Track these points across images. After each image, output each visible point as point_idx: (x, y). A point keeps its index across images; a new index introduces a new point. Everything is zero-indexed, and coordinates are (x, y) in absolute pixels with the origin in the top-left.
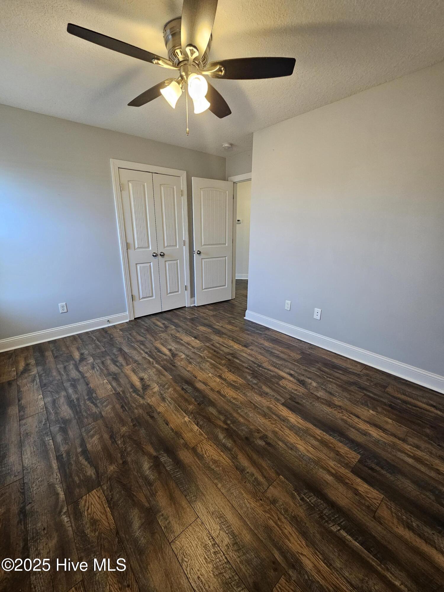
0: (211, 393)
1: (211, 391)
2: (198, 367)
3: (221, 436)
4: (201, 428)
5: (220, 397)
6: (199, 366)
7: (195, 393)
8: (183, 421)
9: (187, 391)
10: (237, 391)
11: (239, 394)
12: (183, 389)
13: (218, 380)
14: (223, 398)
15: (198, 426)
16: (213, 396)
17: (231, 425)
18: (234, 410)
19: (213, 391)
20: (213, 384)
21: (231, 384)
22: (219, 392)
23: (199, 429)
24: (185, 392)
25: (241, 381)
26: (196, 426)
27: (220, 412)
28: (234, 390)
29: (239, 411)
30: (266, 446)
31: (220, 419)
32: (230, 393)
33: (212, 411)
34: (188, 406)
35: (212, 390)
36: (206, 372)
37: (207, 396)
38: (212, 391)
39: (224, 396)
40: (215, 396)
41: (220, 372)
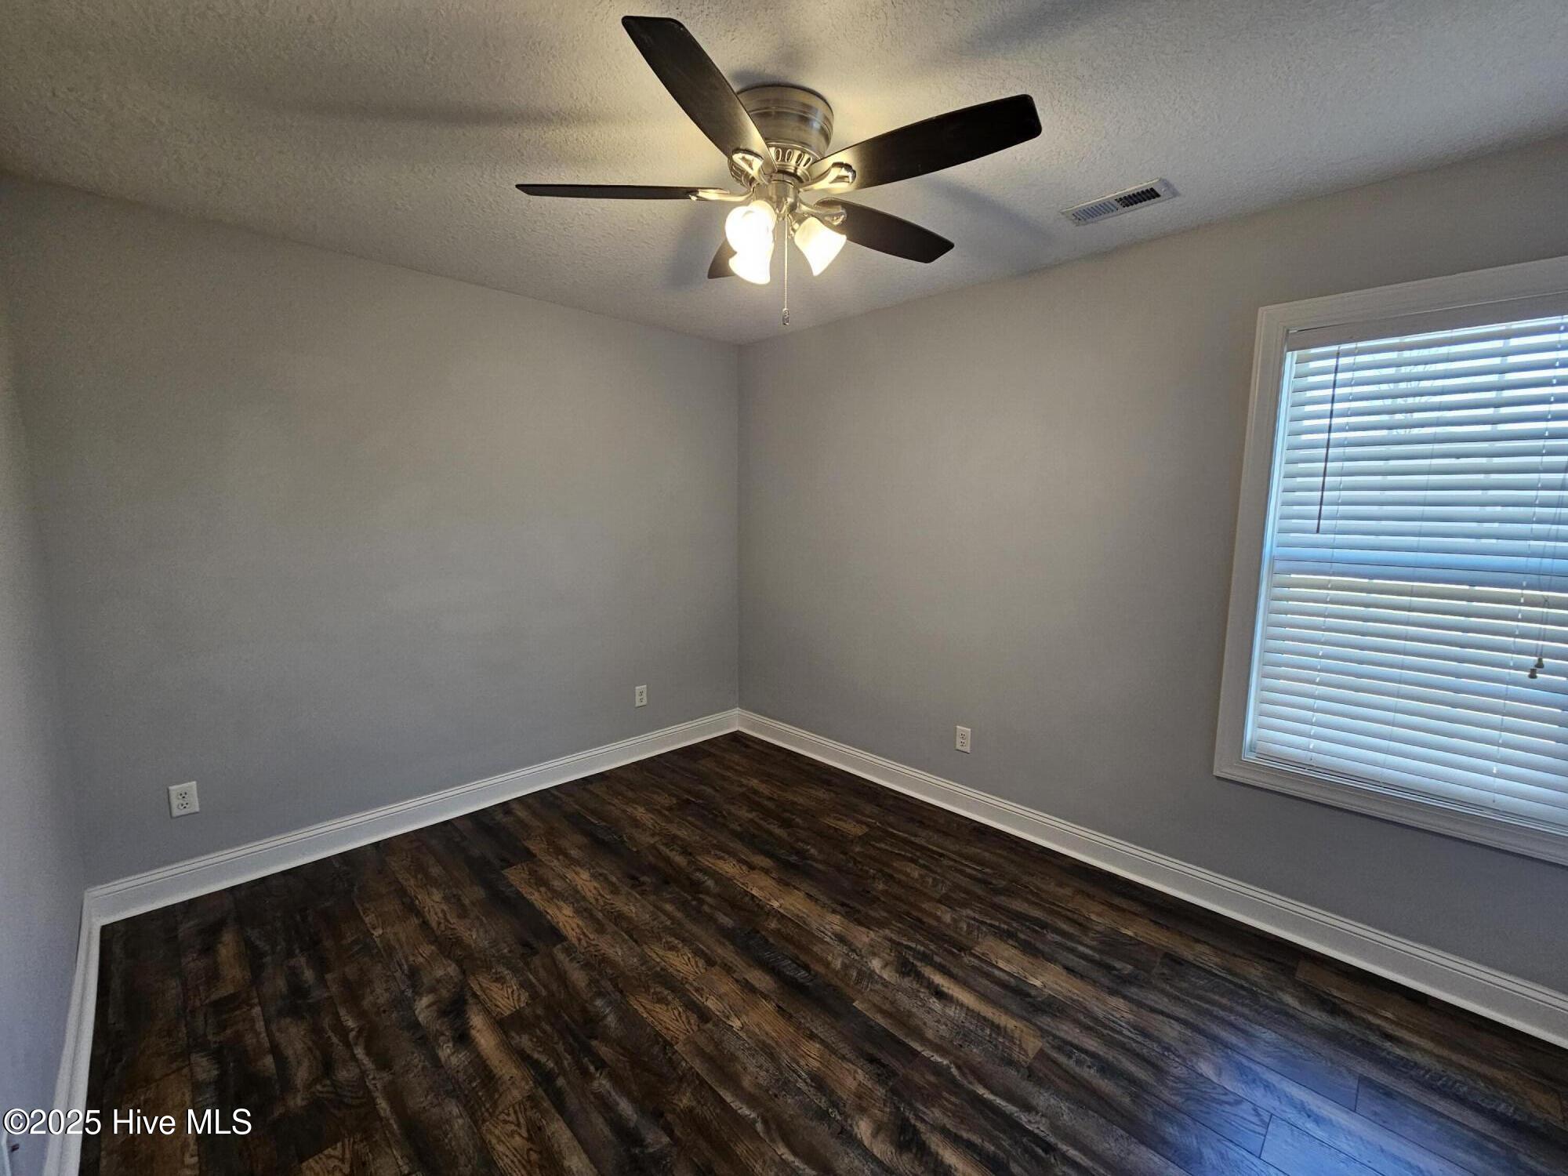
0: (730, 959)
1: (731, 965)
2: (785, 1059)
3: (710, 883)
4: (745, 891)
5: (707, 951)
6: (779, 1068)
7: (769, 958)
8: (782, 901)
9: (794, 962)
10: (662, 969)
11: (658, 960)
12: (807, 968)
13: (712, 1004)
14: (700, 948)
15: (753, 895)
16: (726, 952)
17: (690, 898)
18: (679, 924)
19: (726, 965)
20: (726, 986)
21: (673, 990)
22: (710, 962)
23: (749, 890)
24: (798, 958)
25: (642, 1005)
26: (755, 894)
27: (711, 919)
28: (671, 970)
29: (668, 923)
30: (638, 875)
31: (711, 906)
32: (682, 963)
33: (727, 919)
34: (780, 926)
35: (728, 969)
36: (751, 1035)
37: (739, 950)
38: (729, 964)
39: (697, 952)
40: (719, 951)
41: (702, 1041)
